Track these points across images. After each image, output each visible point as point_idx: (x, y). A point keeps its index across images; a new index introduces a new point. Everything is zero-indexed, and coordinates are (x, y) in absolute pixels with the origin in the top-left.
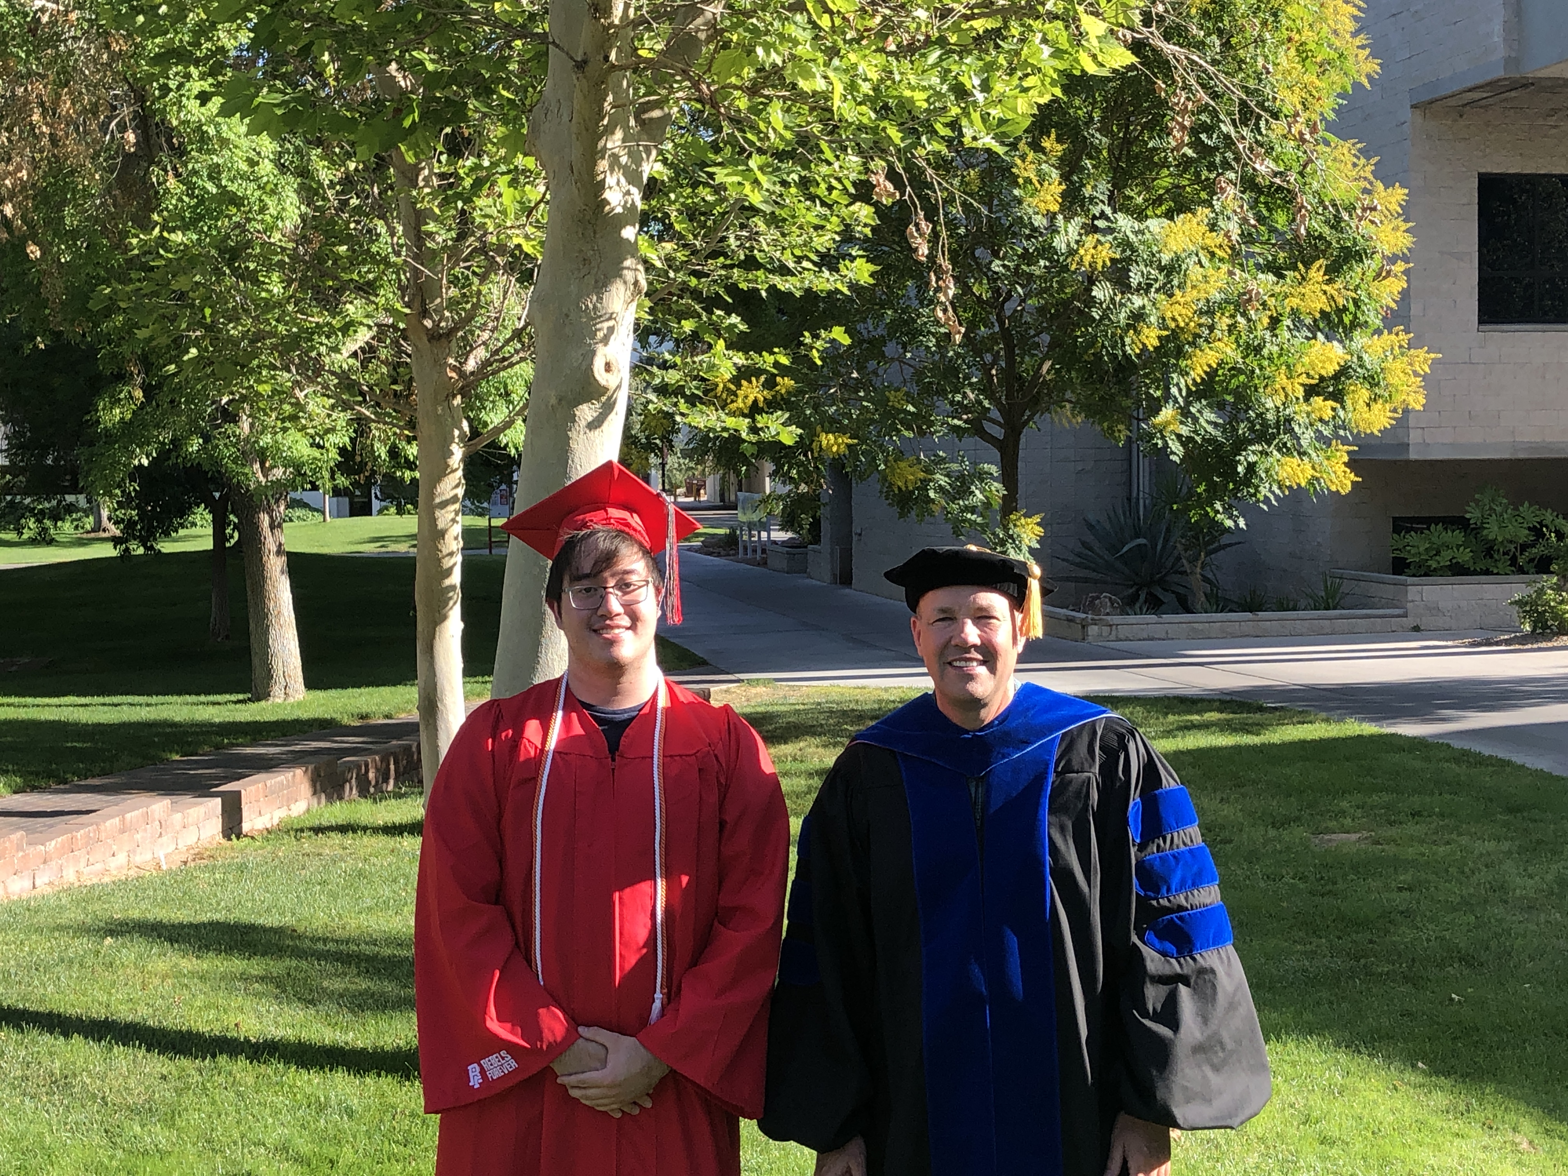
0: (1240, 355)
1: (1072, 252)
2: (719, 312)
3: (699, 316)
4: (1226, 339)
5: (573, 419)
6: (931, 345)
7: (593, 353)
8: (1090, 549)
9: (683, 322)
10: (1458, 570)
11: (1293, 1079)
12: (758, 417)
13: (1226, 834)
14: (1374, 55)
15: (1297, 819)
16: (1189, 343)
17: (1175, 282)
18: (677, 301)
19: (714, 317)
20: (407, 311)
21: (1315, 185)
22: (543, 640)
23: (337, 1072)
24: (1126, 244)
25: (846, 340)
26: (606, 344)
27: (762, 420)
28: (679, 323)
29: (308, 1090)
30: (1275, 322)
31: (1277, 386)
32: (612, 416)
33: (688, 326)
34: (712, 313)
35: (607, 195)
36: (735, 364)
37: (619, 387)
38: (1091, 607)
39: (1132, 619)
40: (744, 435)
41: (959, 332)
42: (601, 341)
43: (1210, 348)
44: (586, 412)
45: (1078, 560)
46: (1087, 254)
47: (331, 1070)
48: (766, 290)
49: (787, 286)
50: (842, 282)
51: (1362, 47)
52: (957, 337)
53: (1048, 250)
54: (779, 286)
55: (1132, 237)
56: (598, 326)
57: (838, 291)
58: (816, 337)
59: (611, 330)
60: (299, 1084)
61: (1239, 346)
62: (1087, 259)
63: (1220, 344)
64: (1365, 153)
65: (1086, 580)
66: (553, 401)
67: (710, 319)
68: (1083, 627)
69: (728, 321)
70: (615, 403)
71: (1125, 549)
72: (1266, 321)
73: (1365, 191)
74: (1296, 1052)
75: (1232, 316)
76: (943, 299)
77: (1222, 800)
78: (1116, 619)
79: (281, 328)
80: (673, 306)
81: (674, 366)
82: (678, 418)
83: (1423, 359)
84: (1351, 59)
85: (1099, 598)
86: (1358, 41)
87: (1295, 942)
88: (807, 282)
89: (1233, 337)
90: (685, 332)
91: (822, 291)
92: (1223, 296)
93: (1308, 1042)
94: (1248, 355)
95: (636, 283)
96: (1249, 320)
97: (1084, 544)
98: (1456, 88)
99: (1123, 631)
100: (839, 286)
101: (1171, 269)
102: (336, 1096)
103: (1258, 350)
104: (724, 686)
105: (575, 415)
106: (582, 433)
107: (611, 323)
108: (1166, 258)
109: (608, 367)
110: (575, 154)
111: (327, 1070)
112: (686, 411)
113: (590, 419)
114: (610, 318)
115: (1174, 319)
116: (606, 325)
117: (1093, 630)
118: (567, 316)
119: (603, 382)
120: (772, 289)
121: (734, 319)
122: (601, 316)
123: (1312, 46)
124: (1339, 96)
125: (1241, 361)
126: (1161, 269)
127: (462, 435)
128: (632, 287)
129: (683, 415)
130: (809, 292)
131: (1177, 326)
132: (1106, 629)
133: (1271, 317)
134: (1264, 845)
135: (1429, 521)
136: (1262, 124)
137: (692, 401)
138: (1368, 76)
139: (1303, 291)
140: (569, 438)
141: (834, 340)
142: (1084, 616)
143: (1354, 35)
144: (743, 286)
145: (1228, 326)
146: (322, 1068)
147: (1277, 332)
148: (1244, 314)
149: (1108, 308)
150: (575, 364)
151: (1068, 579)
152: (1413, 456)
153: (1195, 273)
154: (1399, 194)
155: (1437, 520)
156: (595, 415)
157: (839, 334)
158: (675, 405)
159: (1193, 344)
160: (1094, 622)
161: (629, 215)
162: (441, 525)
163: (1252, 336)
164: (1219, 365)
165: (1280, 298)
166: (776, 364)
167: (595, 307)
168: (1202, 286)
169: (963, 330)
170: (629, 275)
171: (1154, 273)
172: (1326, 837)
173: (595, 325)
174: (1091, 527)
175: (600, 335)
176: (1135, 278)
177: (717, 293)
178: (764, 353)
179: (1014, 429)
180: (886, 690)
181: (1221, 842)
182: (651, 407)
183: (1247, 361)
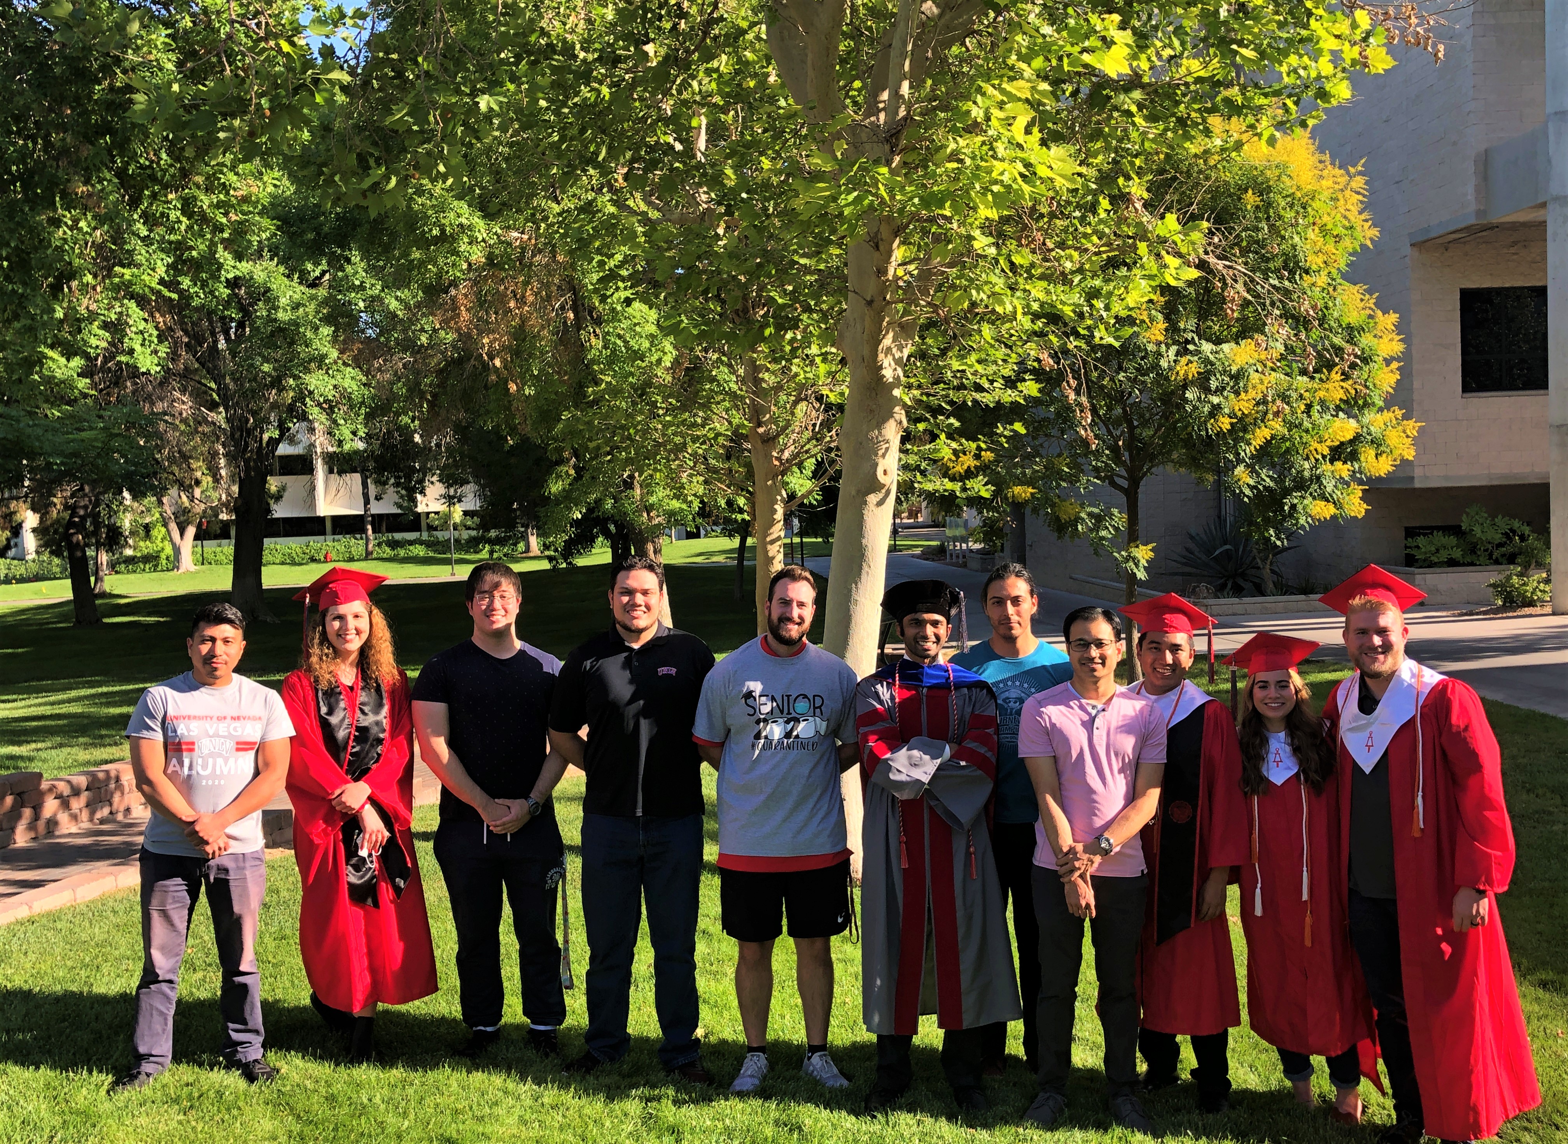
0: (1286, 430)
1: (1170, 369)
2: (942, 417)
4: (1275, 420)
5: (865, 503)
7: (877, 464)
8: (1192, 553)
9: (918, 425)
10: (1452, 563)
12: (967, 481)
14: (1375, 225)
16: (1251, 424)
17: (1241, 385)
19: (938, 421)
21: (1336, 314)
24: (1207, 361)
25: (1023, 431)
26: (883, 459)
27: (969, 483)
30: (1309, 407)
31: (1312, 449)
32: (888, 499)
33: (921, 427)
34: (938, 418)
35: (884, 372)
36: (952, 448)
37: (891, 482)
38: (1194, 594)
39: (1222, 601)
40: (958, 493)
42: (881, 457)
43: (1265, 427)
44: (873, 499)
45: (1185, 561)
46: (1181, 369)
48: (971, 402)
49: (984, 400)
50: (1019, 396)
51: (1366, 221)
53: (1156, 366)
54: (979, 399)
55: (1212, 357)
56: (880, 448)
57: (1017, 401)
58: (1005, 429)
59: (887, 449)
61: (1285, 424)
62: (1182, 373)
63: (1272, 424)
64: (1370, 292)
65: (1189, 574)
66: (854, 493)
67: (935, 422)
69: (947, 422)
70: (889, 492)
71: (1217, 552)
72: (1303, 407)
73: (1370, 317)
76: (1084, 423)
78: (1213, 601)
83: (1412, 427)
84: (1359, 229)
85: (1199, 587)
86: (1363, 217)
88: (997, 397)
89: (1281, 418)
90: (919, 431)
91: (1006, 402)
92: (1273, 392)
94: (1291, 430)
95: (900, 423)
96: (1292, 407)
97: (1187, 550)
98: (1442, 232)
100: (1018, 398)
101: (1236, 377)
103: (1298, 426)
105: (866, 500)
106: (871, 513)
107: (887, 445)
108: (1234, 369)
109: (885, 473)
110: (866, 352)
113: (875, 503)
114: (886, 442)
115: (1240, 410)
116: (884, 447)
118: (861, 443)
119: (882, 481)
121: (952, 420)
122: (881, 441)
123: (1329, 227)
124: (1350, 254)
125: (1286, 433)
126: (1232, 377)
127: (783, 500)
128: (898, 425)
130: (998, 403)
131: (1243, 414)
133: (1305, 404)
135: (1433, 529)
136: (1297, 277)
138: (1371, 239)
139: (1327, 386)
140: (863, 514)
141: (1016, 431)
143: (1360, 213)
144: (956, 400)
147: (1311, 414)
149: (1196, 404)
150: (866, 471)
151: (1176, 574)
152: (1417, 484)
153: (1255, 377)
154: (1393, 317)
155: (1438, 528)
156: (878, 500)
157: (1018, 426)
159: (1254, 425)
161: (897, 382)
163: (1294, 417)
164: (1272, 437)
165: (1312, 392)
167: (877, 436)
168: (1259, 387)
170: (897, 416)
171: (1227, 379)
173: (877, 447)
174: (1192, 538)
175: (880, 453)
176: (1214, 384)
177: (940, 406)
178: (970, 441)
179: (1135, 481)
183: (1291, 433)
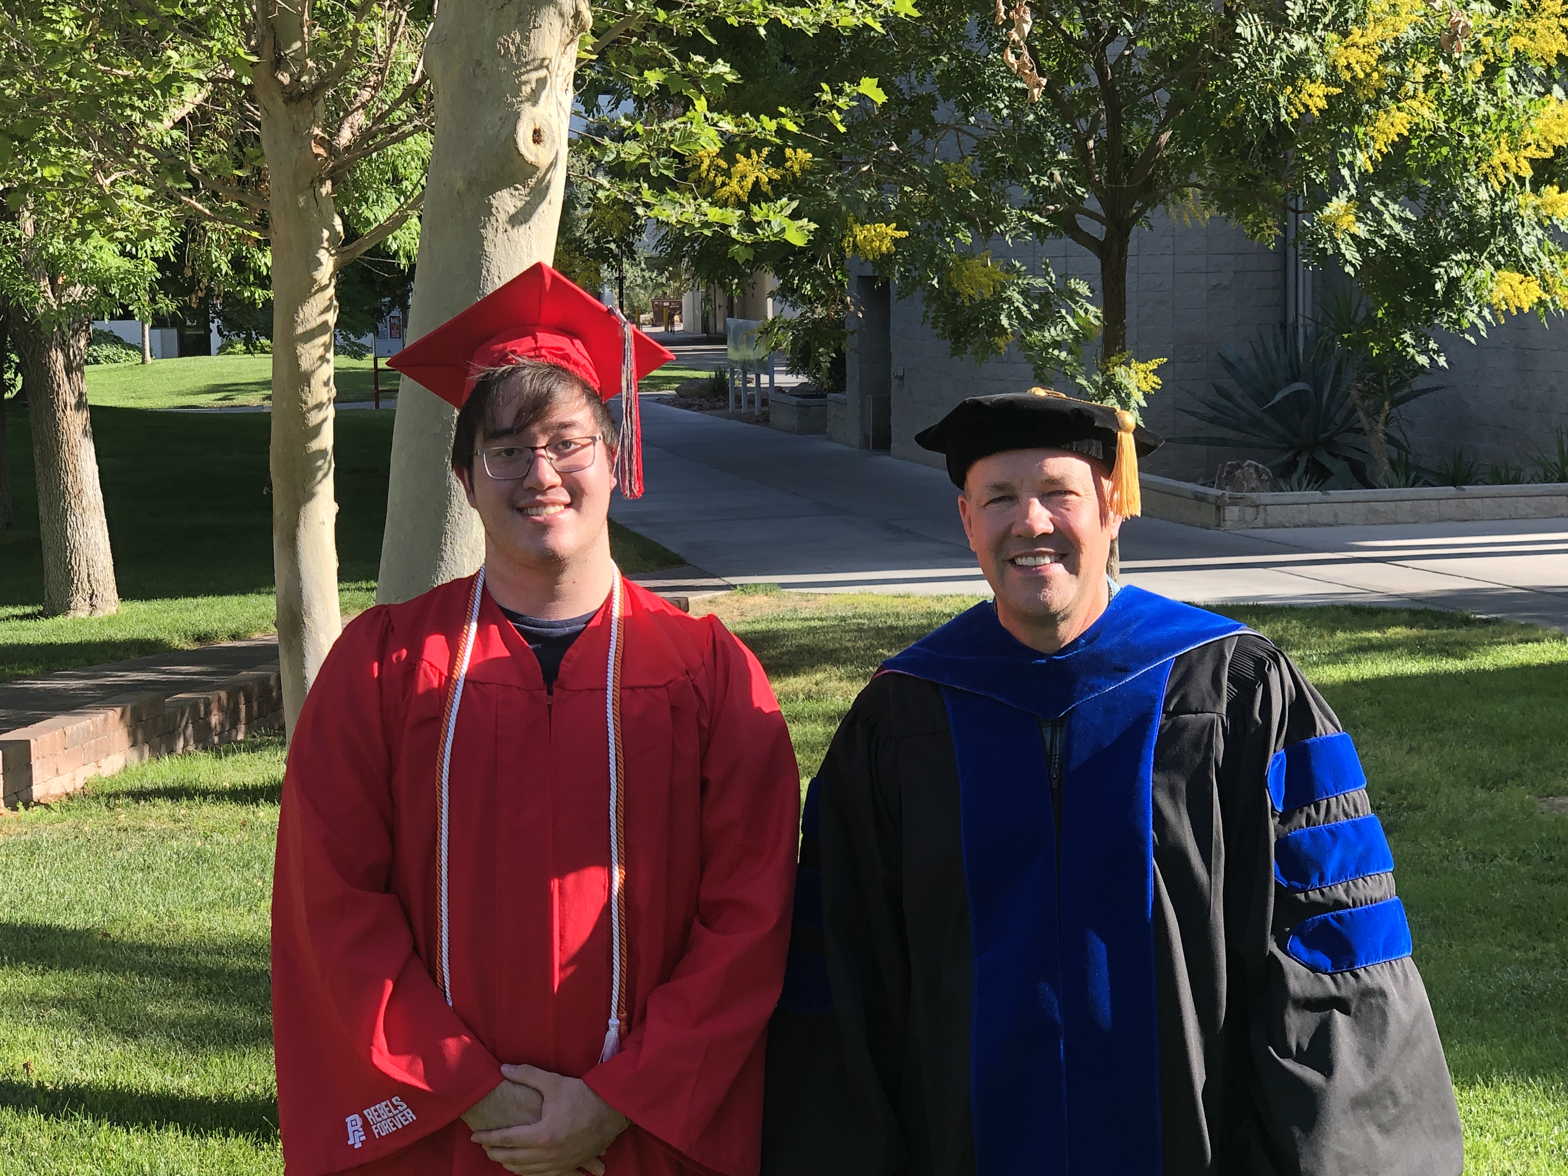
0: (1441, 119)
2: (699, 59)
3: (670, 65)
4: (1421, 95)
6: (1001, 106)
7: (517, 116)
8: (1229, 398)
9: (646, 73)
11: (1508, 1138)
12: (755, 208)
13: (1415, 798)
15: (1519, 775)
16: (1369, 101)
17: (1351, 14)
18: (637, 43)
19: (691, 66)
20: (254, 59)
22: (448, 526)
23: (167, 1130)
25: (880, 97)
26: (535, 103)
27: (758, 214)
28: (641, 74)
29: (127, 1156)
30: (1492, 70)
31: (1496, 162)
32: (544, 206)
33: (654, 78)
34: (689, 60)
36: (722, 134)
37: (553, 165)
38: (1230, 480)
39: (1288, 496)
40: (734, 233)
41: (1039, 85)
42: (528, 100)
43: (1399, 109)
44: (507, 201)
45: (1212, 413)
47: (158, 1128)
48: (765, 27)
49: (795, 21)
50: (874, 17)
52: (1036, 91)
54: (784, 21)
56: (524, 78)
57: (866, 27)
58: (839, 92)
59: (542, 83)
60: (114, 1147)
61: (1441, 105)
63: (1415, 104)
65: (1222, 442)
66: (460, 185)
67: (684, 68)
68: (1218, 508)
69: (711, 71)
70: (547, 187)
71: (1278, 397)
72: (1479, 68)
74: (1512, 1101)
75: (1432, 62)
76: (1015, 36)
77: (1410, 750)
78: (1267, 497)
79: (74, 83)
80: (632, 49)
81: (635, 136)
82: (640, 211)
85: (1239, 467)
87: (1512, 946)
88: (823, 15)
89: (1432, 92)
90: (649, 87)
91: (844, 28)
92: (1418, 32)
93: (1530, 1086)
94: (1453, 118)
95: (577, 15)
96: (1456, 68)
99: (1275, 514)
100: (869, 21)
102: (167, 1164)
103: (1468, 110)
104: (708, 595)
105: (491, 206)
106: (501, 230)
107: (542, 73)
109: (537, 137)
111: (153, 1127)
112: (652, 200)
113: (512, 211)
114: (541, 67)
115: (1348, 67)
116: (534, 76)
117: (1232, 513)
118: (479, 63)
119: (530, 157)
120: (774, 24)
121: (721, 67)
122: (527, 63)
125: (1443, 126)
127: (334, 237)
128: (571, 22)
129: (647, 205)
130: (826, 27)
131: (1354, 78)
132: (1250, 512)
133: (1485, 64)
134: (1471, 811)
137: (660, 185)
139: (1533, 26)
140: (482, 239)
141: (862, 97)
142: (1219, 492)
144: (733, 21)
145: (1426, 77)
146: (146, 1125)
147: (1497, 84)
148: (1448, 60)
149: (1256, 51)
150: (490, 132)
151: (1196, 440)
156: (520, 204)
157: (869, 87)
158: (637, 191)
159: (1376, 103)
160: (1234, 502)
162: (305, 364)
163: (1459, 91)
164: (1410, 131)
165: (1500, 37)
166: (781, 131)
167: (518, 50)
168: (1390, 19)
169: (1044, 81)
172: (1559, 801)
173: (519, 76)
175: (526, 90)
176: (1294, 10)
177: (695, 32)
178: (762, 117)
179: (1120, 225)
180: (939, 599)
181: (1409, 808)
182: (601, 194)
183: (1453, 126)
